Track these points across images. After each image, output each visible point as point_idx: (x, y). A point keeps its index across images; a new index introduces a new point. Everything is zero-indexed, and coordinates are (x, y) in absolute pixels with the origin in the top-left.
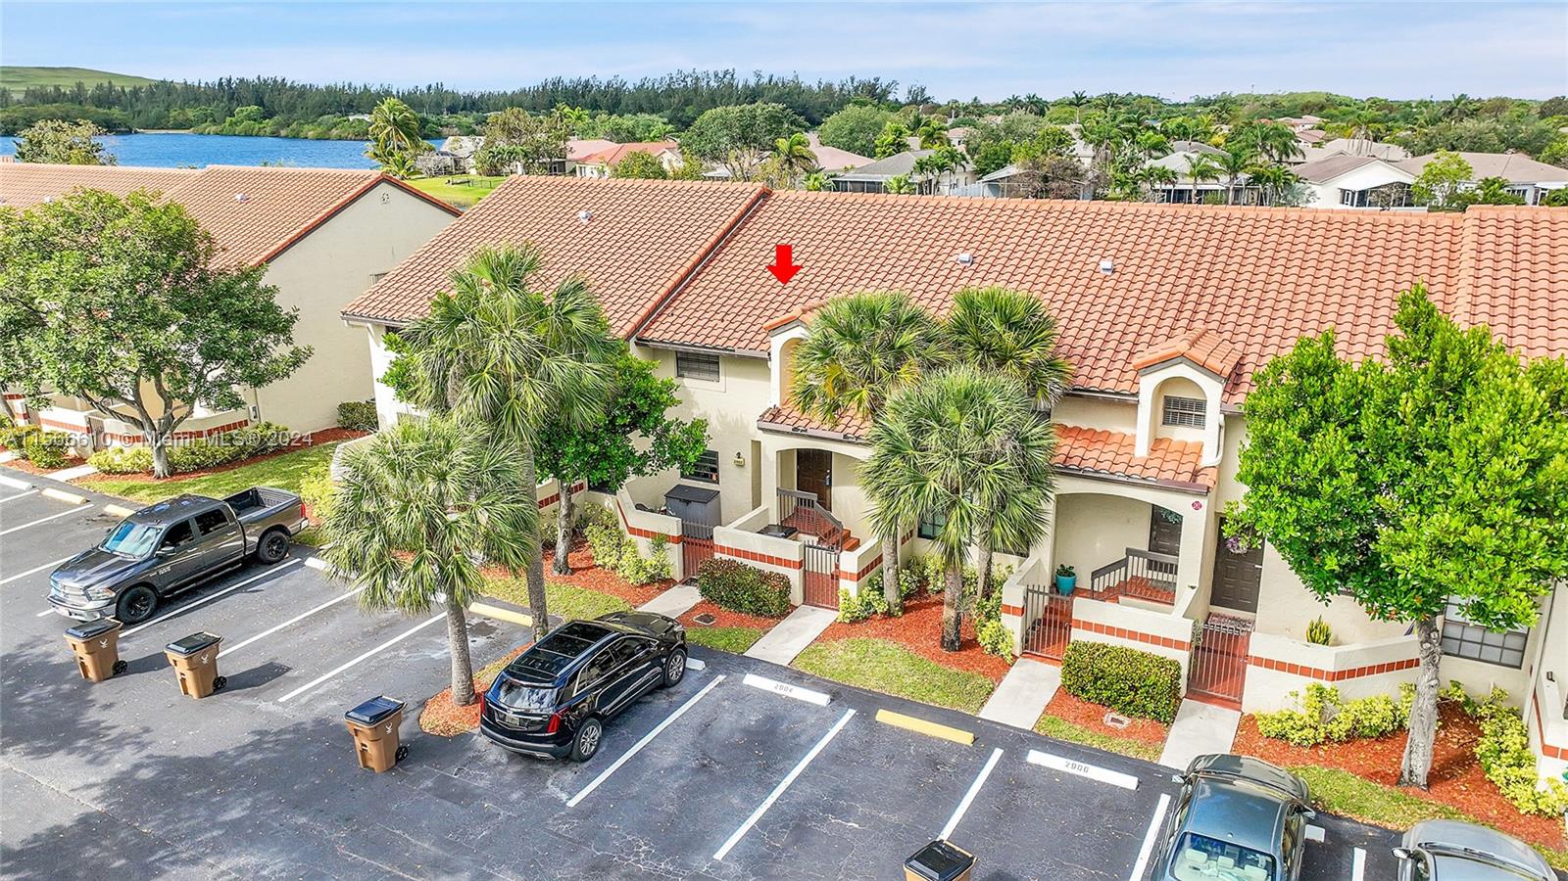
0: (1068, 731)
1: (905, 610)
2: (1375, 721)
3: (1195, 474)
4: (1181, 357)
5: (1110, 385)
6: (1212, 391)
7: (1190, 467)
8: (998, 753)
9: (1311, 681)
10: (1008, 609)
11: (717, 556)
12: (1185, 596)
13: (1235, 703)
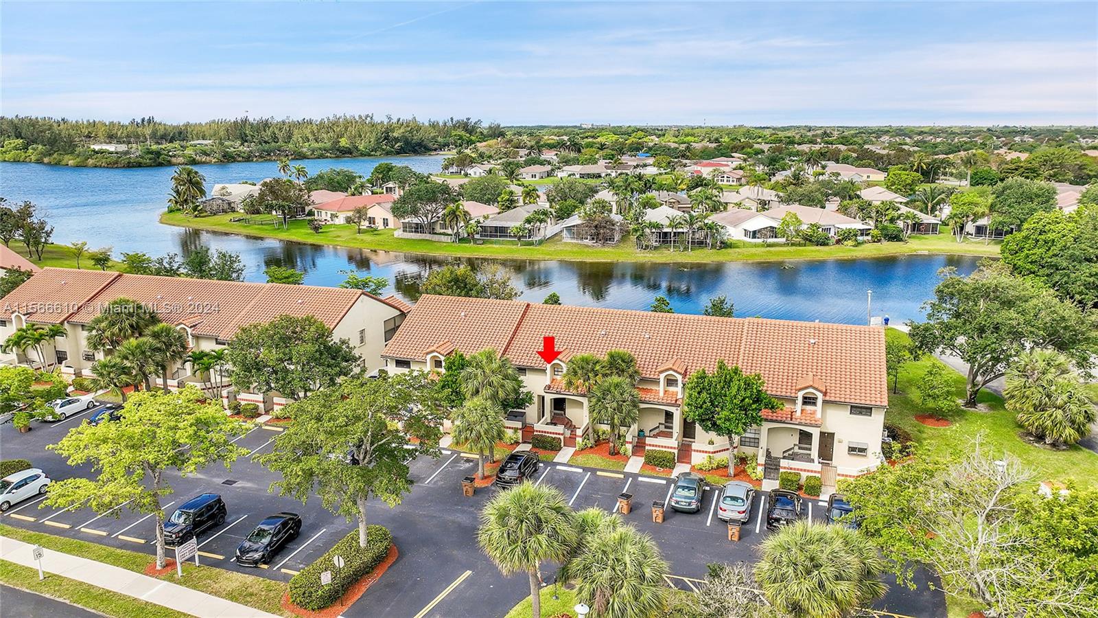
0: (647, 472)
1: (596, 446)
2: (723, 463)
3: (676, 401)
4: (671, 369)
5: (652, 376)
6: (679, 378)
7: (675, 399)
8: (631, 479)
9: (707, 454)
10: (627, 442)
11: (535, 433)
12: (675, 435)
13: (690, 463)
